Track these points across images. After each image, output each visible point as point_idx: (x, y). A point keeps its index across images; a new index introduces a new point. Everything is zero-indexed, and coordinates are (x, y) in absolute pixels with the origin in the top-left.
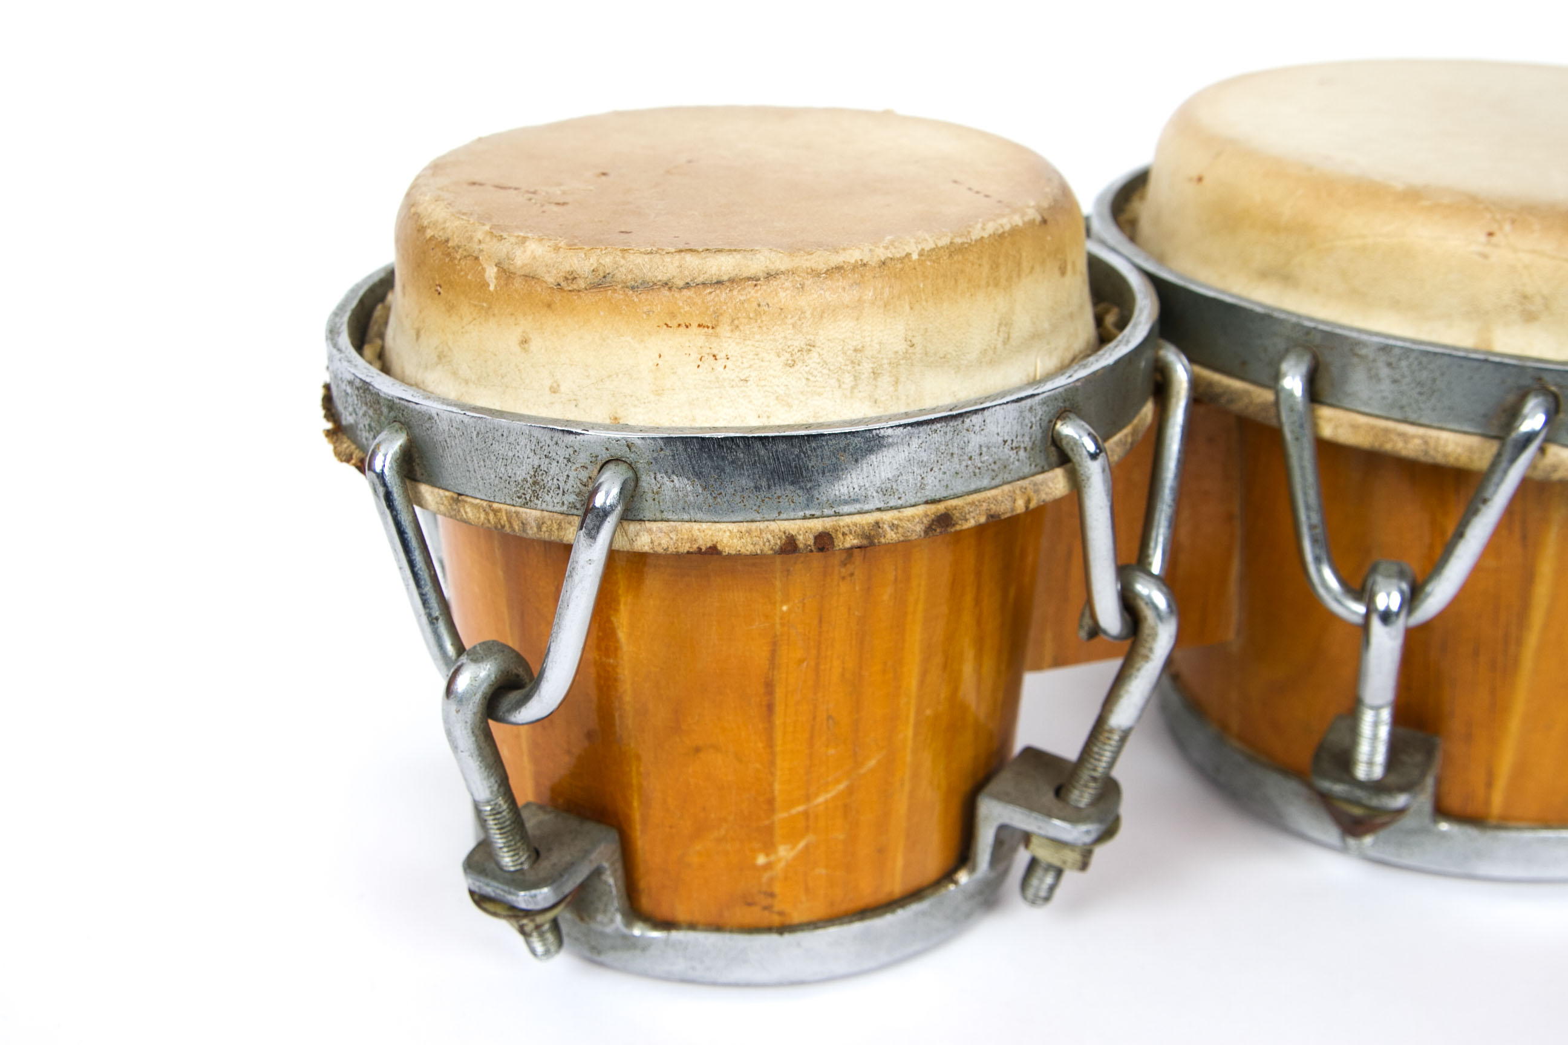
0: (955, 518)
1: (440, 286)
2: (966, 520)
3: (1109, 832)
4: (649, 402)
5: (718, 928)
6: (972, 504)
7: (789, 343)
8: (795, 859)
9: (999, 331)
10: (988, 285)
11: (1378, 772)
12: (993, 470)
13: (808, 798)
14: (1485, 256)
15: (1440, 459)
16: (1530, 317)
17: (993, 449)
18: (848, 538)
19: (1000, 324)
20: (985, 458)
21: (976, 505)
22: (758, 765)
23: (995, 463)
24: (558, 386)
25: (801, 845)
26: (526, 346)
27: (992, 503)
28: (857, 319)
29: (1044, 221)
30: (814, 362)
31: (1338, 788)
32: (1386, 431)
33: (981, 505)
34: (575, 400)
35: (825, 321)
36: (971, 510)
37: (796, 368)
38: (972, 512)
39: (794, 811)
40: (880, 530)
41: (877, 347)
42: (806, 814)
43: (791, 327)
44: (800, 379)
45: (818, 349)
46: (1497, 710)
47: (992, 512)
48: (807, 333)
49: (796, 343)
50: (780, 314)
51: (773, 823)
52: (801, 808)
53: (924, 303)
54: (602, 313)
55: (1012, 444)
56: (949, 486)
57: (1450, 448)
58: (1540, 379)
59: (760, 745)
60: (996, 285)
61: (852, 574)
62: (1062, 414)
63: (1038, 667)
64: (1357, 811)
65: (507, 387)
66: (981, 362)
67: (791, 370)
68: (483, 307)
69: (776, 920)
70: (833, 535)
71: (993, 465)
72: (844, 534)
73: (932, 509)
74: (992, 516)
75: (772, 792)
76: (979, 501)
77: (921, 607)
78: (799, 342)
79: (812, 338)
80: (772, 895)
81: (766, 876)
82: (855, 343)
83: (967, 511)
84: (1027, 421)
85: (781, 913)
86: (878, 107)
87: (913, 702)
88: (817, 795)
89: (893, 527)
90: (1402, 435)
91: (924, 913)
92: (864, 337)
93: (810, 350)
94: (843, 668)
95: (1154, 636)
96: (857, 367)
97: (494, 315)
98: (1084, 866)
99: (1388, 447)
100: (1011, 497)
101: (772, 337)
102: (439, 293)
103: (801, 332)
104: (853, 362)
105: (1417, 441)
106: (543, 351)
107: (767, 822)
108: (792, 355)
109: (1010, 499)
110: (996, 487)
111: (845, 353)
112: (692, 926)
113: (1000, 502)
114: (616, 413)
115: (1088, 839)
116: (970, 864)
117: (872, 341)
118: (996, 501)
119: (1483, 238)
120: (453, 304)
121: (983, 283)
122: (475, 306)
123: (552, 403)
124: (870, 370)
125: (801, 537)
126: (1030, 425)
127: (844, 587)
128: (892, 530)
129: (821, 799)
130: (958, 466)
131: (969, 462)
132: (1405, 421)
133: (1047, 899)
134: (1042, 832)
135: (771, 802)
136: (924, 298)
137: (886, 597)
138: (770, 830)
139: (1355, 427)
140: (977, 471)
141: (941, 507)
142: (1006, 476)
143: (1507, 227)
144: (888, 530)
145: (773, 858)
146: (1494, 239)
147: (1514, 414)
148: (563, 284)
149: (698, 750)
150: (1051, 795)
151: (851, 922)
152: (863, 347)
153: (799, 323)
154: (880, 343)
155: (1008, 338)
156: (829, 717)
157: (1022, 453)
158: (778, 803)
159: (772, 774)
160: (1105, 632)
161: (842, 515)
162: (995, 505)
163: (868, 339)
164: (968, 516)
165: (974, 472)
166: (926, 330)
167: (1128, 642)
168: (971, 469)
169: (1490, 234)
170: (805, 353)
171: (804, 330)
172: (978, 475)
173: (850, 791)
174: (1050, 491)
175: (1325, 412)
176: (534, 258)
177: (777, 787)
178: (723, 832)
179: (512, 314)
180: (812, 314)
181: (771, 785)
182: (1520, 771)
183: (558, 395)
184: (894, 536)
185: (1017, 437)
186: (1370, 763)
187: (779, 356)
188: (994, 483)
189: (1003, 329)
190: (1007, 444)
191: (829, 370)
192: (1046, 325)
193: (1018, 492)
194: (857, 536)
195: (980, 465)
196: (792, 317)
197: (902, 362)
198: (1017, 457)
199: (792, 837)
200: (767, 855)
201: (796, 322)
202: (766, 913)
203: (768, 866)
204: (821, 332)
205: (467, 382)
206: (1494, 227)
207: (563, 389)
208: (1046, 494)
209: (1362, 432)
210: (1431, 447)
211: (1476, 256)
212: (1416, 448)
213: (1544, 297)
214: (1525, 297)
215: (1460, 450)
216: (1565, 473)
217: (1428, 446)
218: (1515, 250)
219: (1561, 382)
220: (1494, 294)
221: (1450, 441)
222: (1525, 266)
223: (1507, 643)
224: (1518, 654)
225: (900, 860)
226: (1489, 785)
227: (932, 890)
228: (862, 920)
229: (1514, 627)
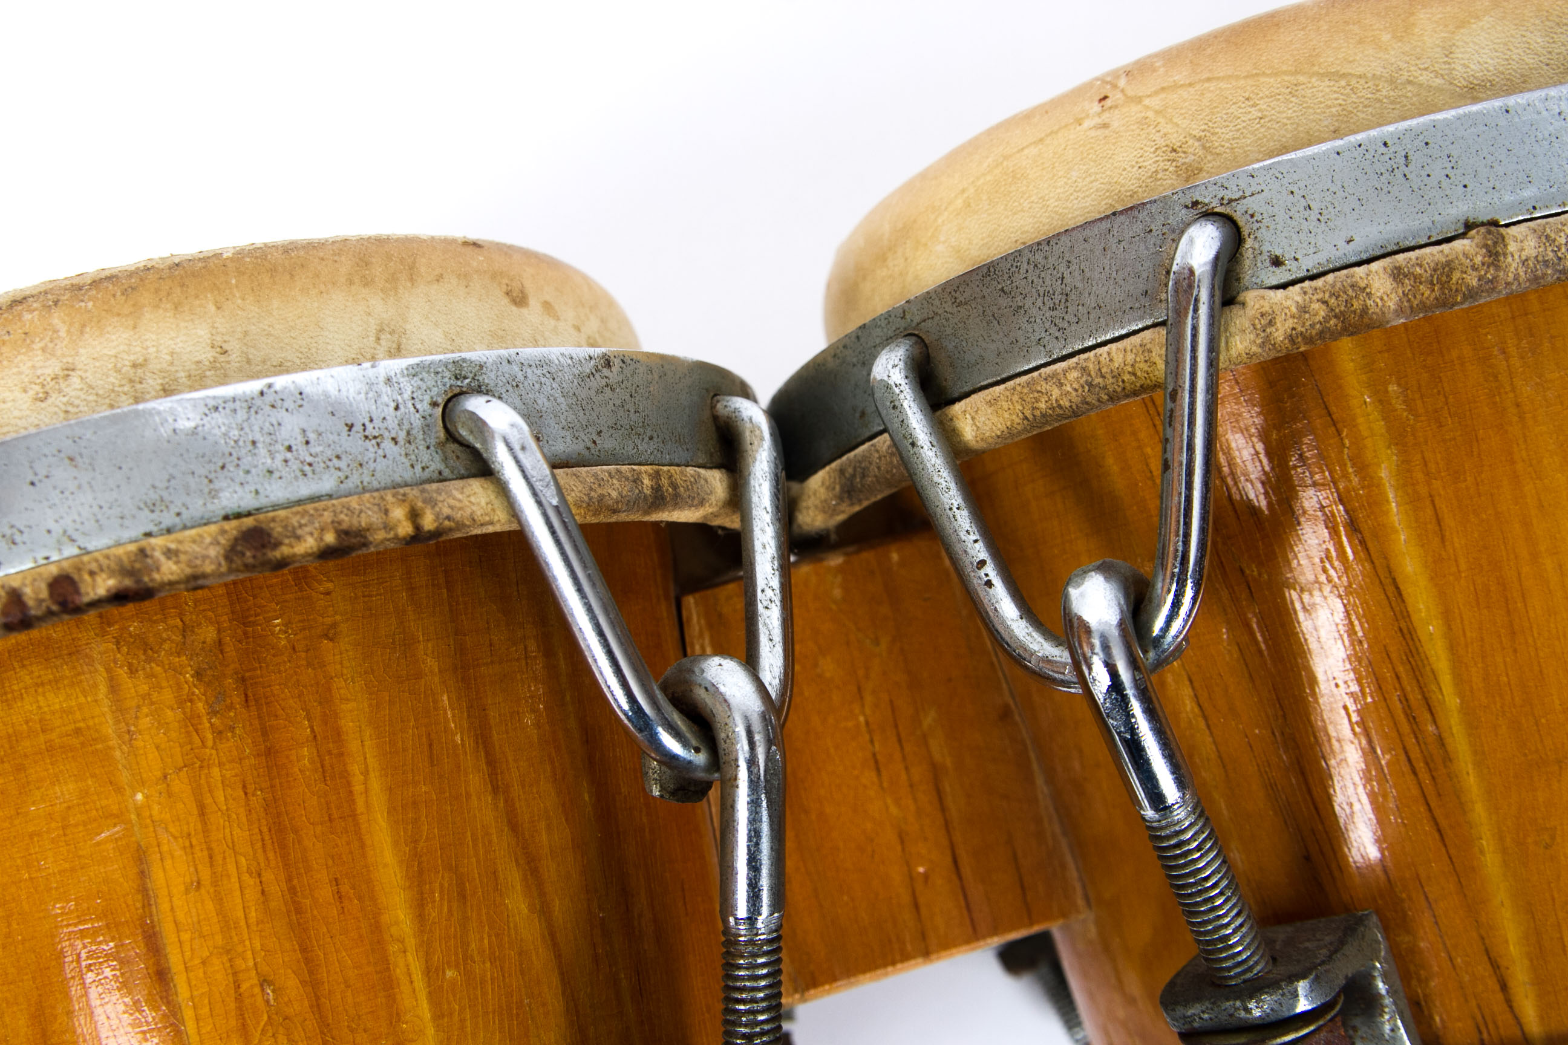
0: (275, 534)
2: (298, 538)
7: (39, 372)
10: (351, 282)
12: (339, 469)
14: (1105, 126)
17: (329, 435)
18: (99, 580)
19: (381, 330)
20: (316, 449)
21: (312, 515)
23: (338, 457)
27: (341, 512)
28: (135, 327)
30: (75, 389)
33: (321, 515)
35: (87, 336)
36: (303, 522)
37: (50, 401)
38: (306, 525)
40: (149, 561)
41: (169, 358)
43: (39, 352)
44: (56, 413)
45: (79, 373)
46: (1452, 840)
47: (344, 526)
48: (63, 355)
49: (49, 371)
50: (25, 340)
53: (239, 301)
55: (364, 430)
56: (261, 491)
57: (1123, 364)
60: (367, 283)
62: (457, 396)
67: (43, 405)
70: (76, 577)
71: (335, 460)
72: (92, 573)
73: (232, 526)
74: (347, 533)
76: (318, 514)
78: (53, 367)
79: (70, 360)
82: (132, 358)
83: (296, 524)
84: (385, 399)
87: (414, 954)
89: (169, 553)
92: (147, 348)
93: (68, 376)
94: (264, 893)
96: (138, 386)
100: (379, 505)
101: (15, 370)
103: (54, 355)
104: (131, 381)
105: (1074, 374)
108: (43, 386)
109: (376, 508)
110: (348, 494)
111: (119, 371)
113: (357, 512)
117: (158, 351)
118: (348, 509)
119: (1096, 107)
124: (159, 388)
125: (28, 591)
126: (393, 405)
128: (169, 558)
130: (269, 461)
131: (289, 455)
136: (238, 295)
140: (307, 468)
141: (249, 522)
143: (1122, 82)
144: (163, 559)
146: (1108, 103)
152: (145, 360)
153: (51, 345)
154: (172, 354)
156: (263, 981)
157: (387, 445)
161: (90, 551)
162: (347, 515)
163: (152, 350)
164: (299, 532)
165: (302, 471)
166: (246, 333)
168: (295, 465)
169: (1105, 101)
170: (61, 381)
171: (59, 353)
172: (310, 474)
174: (458, 504)
180: (68, 332)
182: (1539, 943)
184: (174, 567)
185: (371, 420)
187: (25, 391)
190: (354, 429)
191: (97, 395)
193: (391, 501)
194: (112, 573)
195: (309, 459)
196: (41, 340)
197: (208, 373)
198: (381, 452)
201: (46, 345)
204: (82, 351)
206: (1106, 90)
208: (452, 507)
209: (1005, 405)
210: (1093, 374)
211: (1093, 133)
212: (1075, 386)
213: (1199, 139)
214: (1174, 150)
215: (1130, 357)
216: (1290, 323)
217: (1089, 375)
218: (1138, 100)
219: (1228, 195)
220: (1133, 167)
221: (1113, 354)
222: (1157, 112)
223: (1412, 717)
224: (1437, 729)
226: (1504, 986)
229: (1410, 685)
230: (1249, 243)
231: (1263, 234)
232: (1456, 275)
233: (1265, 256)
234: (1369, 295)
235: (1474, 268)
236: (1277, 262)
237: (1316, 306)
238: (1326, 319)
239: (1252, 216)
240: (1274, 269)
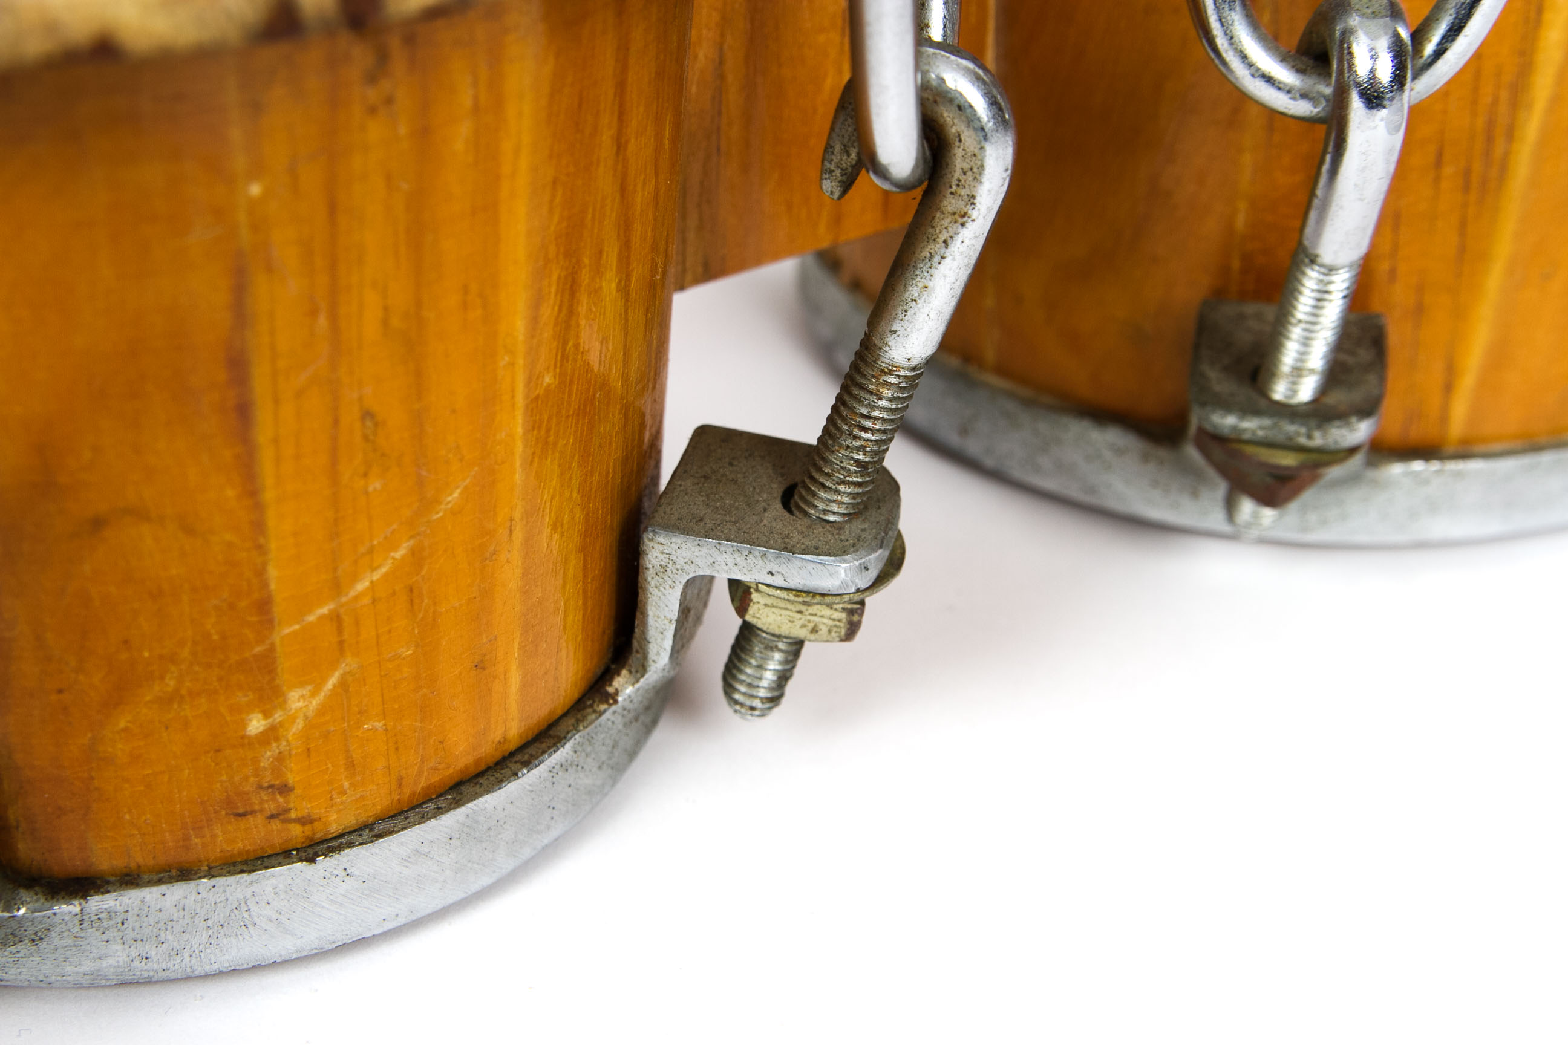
5: (184, 873)
8: (321, 711)
11: (1306, 391)
13: (337, 587)
22: (228, 537)
25: (332, 682)
39: (311, 618)
42: (336, 618)
51: (272, 649)
52: (324, 610)
59: (230, 493)
61: (389, 101)
69: (297, 833)
75: (265, 585)
77: (524, 164)
80: (285, 789)
81: (268, 756)
85: (303, 821)
87: (520, 362)
88: (355, 578)
91: (564, 767)
94: (386, 309)
95: (977, 171)
98: (852, 630)
107: (258, 649)
112: (130, 879)
116: (634, 659)
127: (375, 130)
129: (362, 586)
133: (774, 700)
134: (778, 581)
135: (264, 606)
137: (459, 146)
138: (267, 664)
145: (278, 716)
149: (98, 524)
150: (778, 505)
151: (439, 811)
156: (367, 415)
158: (279, 609)
159: (261, 549)
173: (417, 557)
177: (273, 572)
178: (171, 683)
181: (260, 573)
186: (1299, 373)
199: (310, 673)
200: (266, 714)
202: (276, 825)
203: (271, 735)
223: (1490, 139)
224: (1507, 155)
225: (515, 680)
226: (1448, 388)
227: (571, 721)
228: (458, 803)
229: (1503, 109)
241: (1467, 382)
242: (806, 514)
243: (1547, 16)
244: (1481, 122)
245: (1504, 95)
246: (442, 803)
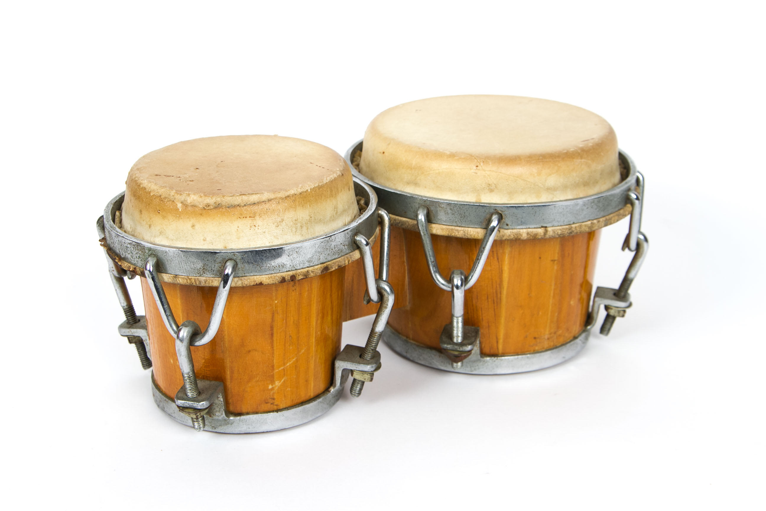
0: (329, 268)
1: (159, 211)
2: (332, 268)
3: (378, 367)
4: (236, 241)
5: (257, 413)
6: (334, 263)
7: (277, 220)
8: (281, 385)
9: (334, 210)
11: (460, 340)
12: (339, 253)
13: (284, 364)
14: (476, 173)
15: (469, 237)
16: (491, 191)
17: (338, 246)
18: (300, 276)
19: (334, 208)
20: (336, 249)
22: (268, 354)
23: (339, 250)
24: (206, 239)
25: (282, 381)
26: (194, 227)
27: (339, 262)
28: (295, 211)
29: (343, 175)
30: (284, 225)
31: (449, 347)
32: (452, 229)
34: (212, 243)
35: (286, 212)
36: (333, 265)
37: (279, 227)
39: (280, 369)
40: (309, 273)
41: (301, 219)
42: (284, 369)
43: (277, 215)
44: (280, 230)
45: (285, 221)
46: (497, 316)
48: (281, 216)
49: (278, 220)
50: (273, 212)
51: (274, 374)
52: (282, 368)
53: (313, 204)
54: (219, 216)
56: (327, 258)
57: (472, 233)
58: (496, 210)
59: (269, 348)
60: (332, 197)
61: (296, 289)
62: (356, 234)
63: (346, 320)
64: (456, 353)
65: (188, 240)
66: (330, 220)
67: (278, 228)
68: (177, 216)
69: (275, 408)
70: (296, 276)
72: (299, 275)
73: (323, 265)
74: (339, 266)
75: (273, 363)
76: (335, 262)
77: (315, 299)
78: (279, 219)
79: (283, 218)
80: (274, 399)
81: (272, 392)
82: (295, 218)
84: (347, 237)
85: (277, 405)
86: (272, 134)
87: (314, 329)
88: (287, 363)
89: (312, 272)
90: (457, 230)
91: (321, 402)
92: (298, 216)
93: (282, 222)
94: (294, 320)
95: (388, 300)
96: (296, 225)
97: (181, 219)
98: (371, 380)
99: (453, 234)
100: (344, 260)
101: (271, 219)
102: (159, 213)
103: (279, 216)
104: (295, 224)
105: (462, 232)
106: (200, 228)
107: (272, 374)
108: (277, 223)
110: (340, 257)
111: (292, 222)
112: (248, 414)
113: (341, 262)
114: (225, 245)
115: (373, 369)
116: (334, 384)
117: (300, 217)
119: (475, 168)
120: (165, 216)
121: (329, 196)
122: (174, 216)
123: (204, 244)
124: (300, 226)
125: (286, 277)
127: (293, 294)
128: (312, 273)
129: (288, 364)
130: (329, 252)
131: (332, 251)
132: (457, 226)
133: (359, 393)
134: (358, 369)
135: (273, 366)
136: (313, 203)
137: (305, 296)
138: (273, 376)
139: (442, 229)
140: (334, 253)
141: (325, 265)
142: (342, 254)
143: (482, 164)
144: (311, 273)
145: (274, 386)
146: (478, 168)
147: (490, 221)
148: (205, 207)
149: (249, 351)
150: (358, 357)
151: (299, 407)
152: (297, 219)
153: (279, 214)
154: (302, 218)
155: (337, 212)
156: (290, 336)
157: (346, 247)
158: (275, 367)
159: (273, 357)
160: (373, 301)
161: (297, 270)
163: (299, 217)
164: (333, 267)
166: (314, 212)
167: (379, 303)
168: (332, 253)
169: (477, 166)
170: (281, 223)
171: (280, 216)
173: (297, 360)
175: (434, 226)
176: (194, 200)
177: (275, 361)
178: (258, 379)
179: (188, 218)
180: (282, 211)
181: (273, 361)
182: (507, 336)
183: (206, 241)
184: (313, 275)
185: (344, 242)
186: (458, 336)
187: (274, 224)
188: (339, 256)
189: (335, 209)
190: (342, 244)
191: (288, 227)
192: (347, 207)
193: (346, 258)
194: (302, 275)
195: (335, 251)
196: (277, 212)
197: (309, 222)
199: (279, 379)
200: (272, 385)
201: (278, 213)
202: (272, 405)
203: (272, 389)
204: (285, 216)
205: (172, 240)
206: (478, 164)
207: (207, 239)
208: (354, 258)
209: (445, 231)
210: (466, 233)
211: (473, 174)
212: (462, 234)
213: (495, 184)
214: (489, 185)
215: (474, 233)
216: (507, 237)
217: (465, 233)
218: (485, 171)
219: (502, 210)
220: (480, 184)
221: (471, 231)
222: (488, 175)
223: (497, 294)
224: (501, 297)
225: (312, 384)
226: (497, 342)
227: (322, 395)
228: (302, 405)
229: (498, 288)
230: (503, 220)
231: (506, 219)
232: (537, 236)
233: (505, 223)
234: (522, 236)
235: (541, 236)
236: (507, 225)
237: (512, 236)
238: (513, 238)
239: (506, 215)
240: (506, 226)
241: (501, 341)
242: (363, 358)
243: (503, 272)
244: (494, 291)
245: (498, 286)
246: (299, 405)
